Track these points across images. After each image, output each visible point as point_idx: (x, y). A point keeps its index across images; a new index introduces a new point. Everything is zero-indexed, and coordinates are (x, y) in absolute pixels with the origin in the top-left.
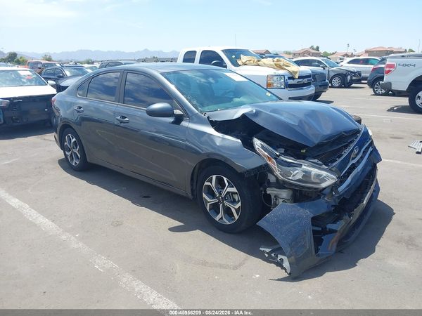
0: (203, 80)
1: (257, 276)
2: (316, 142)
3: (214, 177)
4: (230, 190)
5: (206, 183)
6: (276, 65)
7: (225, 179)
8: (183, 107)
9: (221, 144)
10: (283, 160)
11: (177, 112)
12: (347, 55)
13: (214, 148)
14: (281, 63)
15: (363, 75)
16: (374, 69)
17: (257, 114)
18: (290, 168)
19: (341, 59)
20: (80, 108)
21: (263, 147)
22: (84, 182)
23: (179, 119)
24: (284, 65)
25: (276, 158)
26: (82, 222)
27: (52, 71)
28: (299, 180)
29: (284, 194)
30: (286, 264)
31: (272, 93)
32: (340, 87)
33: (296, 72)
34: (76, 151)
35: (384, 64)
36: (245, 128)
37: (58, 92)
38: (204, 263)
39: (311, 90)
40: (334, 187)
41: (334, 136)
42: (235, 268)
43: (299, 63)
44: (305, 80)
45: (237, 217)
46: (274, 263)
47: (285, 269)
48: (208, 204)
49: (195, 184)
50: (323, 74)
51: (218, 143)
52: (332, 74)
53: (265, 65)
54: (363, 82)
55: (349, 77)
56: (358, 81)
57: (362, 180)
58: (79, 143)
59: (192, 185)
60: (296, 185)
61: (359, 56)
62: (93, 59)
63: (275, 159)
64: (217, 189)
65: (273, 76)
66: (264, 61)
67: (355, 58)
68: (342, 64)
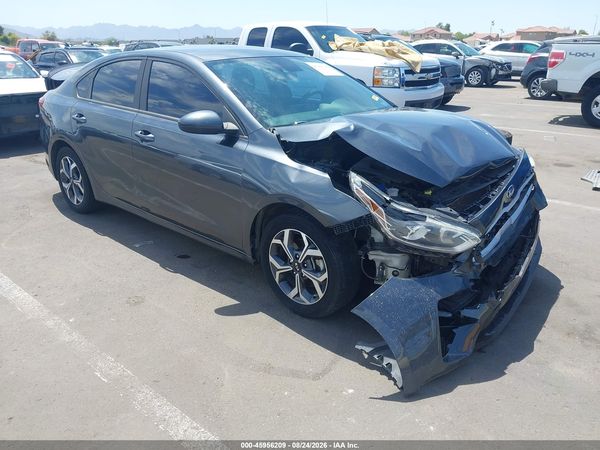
0: (280, 77)
1: (351, 391)
2: (450, 179)
3: (287, 232)
4: (311, 252)
5: (274, 241)
6: (387, 51)
7: (304, 235)
8: (238, 117)
9: (299, 180)
10: (396, 210)
11: (230, 126)
12: (490, 38)
13: (288, 186)
14: (395, 49)
15: (514, 68)
16: (531, 60)
17: (357, 132)
18: (406, 223)
19: (481, 43)
20: (81, 116)
21: (364, 187)
22: (89, 232)
23: (231, 138)
24: (399, 51)
25: (385, 205)
26: (81, 299)
27: (51, 56)
28: (420, 241)
29: (396, 261)
30: (396, 372)
31: (379, 96)
32: (480, 86)
33: (416, 63)
34: (78, 182)
35: (548, 51)
36: (337, 155)
37: (48, 89)
38: (268, 369)
39: (438, 91)
40: (474, 252)
41: (476, 169)
42: (316, 377)
43: (422, 49)
44: (430, 76)
45: (321, 295)
46: (378, 369)
47: (394, 379)
48: (278, 273)
49: (257, 240)
50: (456, 66)
51: (293, 178)
52: (468, 66)
53: (371, 51)
54: (513, 78)
55: (493, 71)
56: (507, 78)
57: (517, 236)
58: (80, 171)
59: (252, 242)
60: (415, 249)
61: (507, 39)
62: (118, 38)
63: (384, 207)
64: (292, 250)
65: (383, 68)
66: (369, 44)
67: (504, 42)
68: (483, 51)
